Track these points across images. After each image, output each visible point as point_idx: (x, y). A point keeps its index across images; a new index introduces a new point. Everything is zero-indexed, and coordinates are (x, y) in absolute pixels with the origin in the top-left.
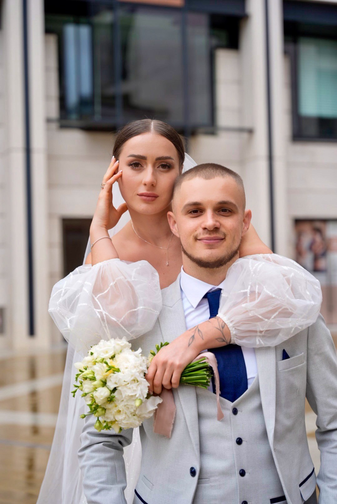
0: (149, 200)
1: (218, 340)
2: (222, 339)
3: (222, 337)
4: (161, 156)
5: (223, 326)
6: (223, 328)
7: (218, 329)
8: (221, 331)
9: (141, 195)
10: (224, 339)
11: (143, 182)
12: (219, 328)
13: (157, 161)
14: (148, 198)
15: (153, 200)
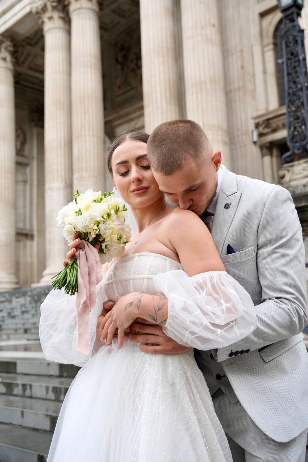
0: (141, 193)
1: (150, 317)
2: (154, 318)
3: (154, 316)
4: (139, 156)
5: (160, 308)
6: (159, 310)
7: (154, 308)
8: (156, 312)
9: (133, 191)
10: (155, 318)
11: (131, 181)
12: (156, 308)
13: (138, 161)
14: (139, 192)
15: (144, 192)
